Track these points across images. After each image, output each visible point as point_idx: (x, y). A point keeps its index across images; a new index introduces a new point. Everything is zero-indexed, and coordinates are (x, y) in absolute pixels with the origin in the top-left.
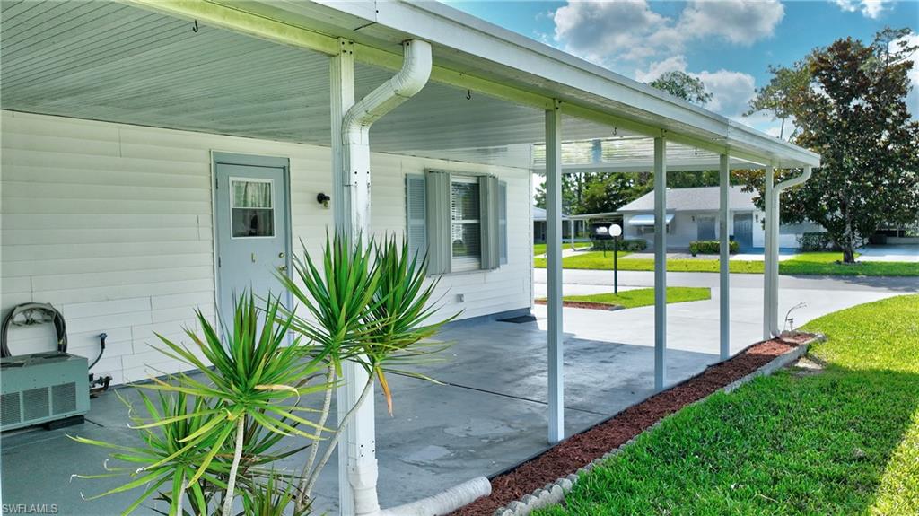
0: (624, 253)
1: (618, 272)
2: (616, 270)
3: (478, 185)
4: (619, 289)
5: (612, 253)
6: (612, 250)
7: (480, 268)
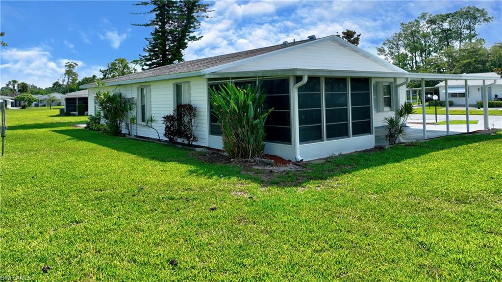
0: (440, 107)
1: (437, 115)
2: (436, 114)
3: (390, 85)
4: (438, 121)
5: (434, 107)
6: (434, 106)
7: (391, 110)
